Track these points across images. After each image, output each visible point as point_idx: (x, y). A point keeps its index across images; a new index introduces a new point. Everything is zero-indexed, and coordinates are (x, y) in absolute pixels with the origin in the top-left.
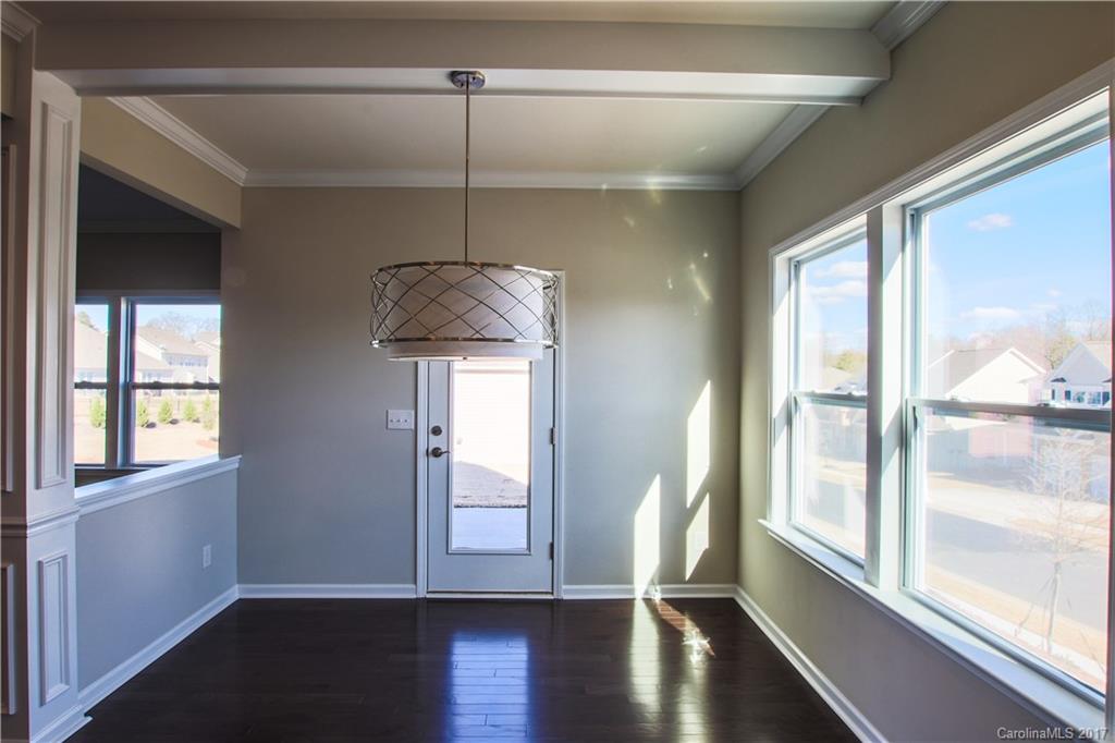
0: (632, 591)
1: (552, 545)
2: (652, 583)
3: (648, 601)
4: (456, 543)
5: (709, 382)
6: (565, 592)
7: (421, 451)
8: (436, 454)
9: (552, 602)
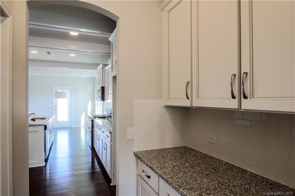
0: (81, 126)
1: (71, 121)
2: (84, 125)
3: (83, 127)
4: (58, 121)
5: (91, 101)
6: (73, 126)
7: (53, 109)
8: (55, 109)
9: (71, 128)
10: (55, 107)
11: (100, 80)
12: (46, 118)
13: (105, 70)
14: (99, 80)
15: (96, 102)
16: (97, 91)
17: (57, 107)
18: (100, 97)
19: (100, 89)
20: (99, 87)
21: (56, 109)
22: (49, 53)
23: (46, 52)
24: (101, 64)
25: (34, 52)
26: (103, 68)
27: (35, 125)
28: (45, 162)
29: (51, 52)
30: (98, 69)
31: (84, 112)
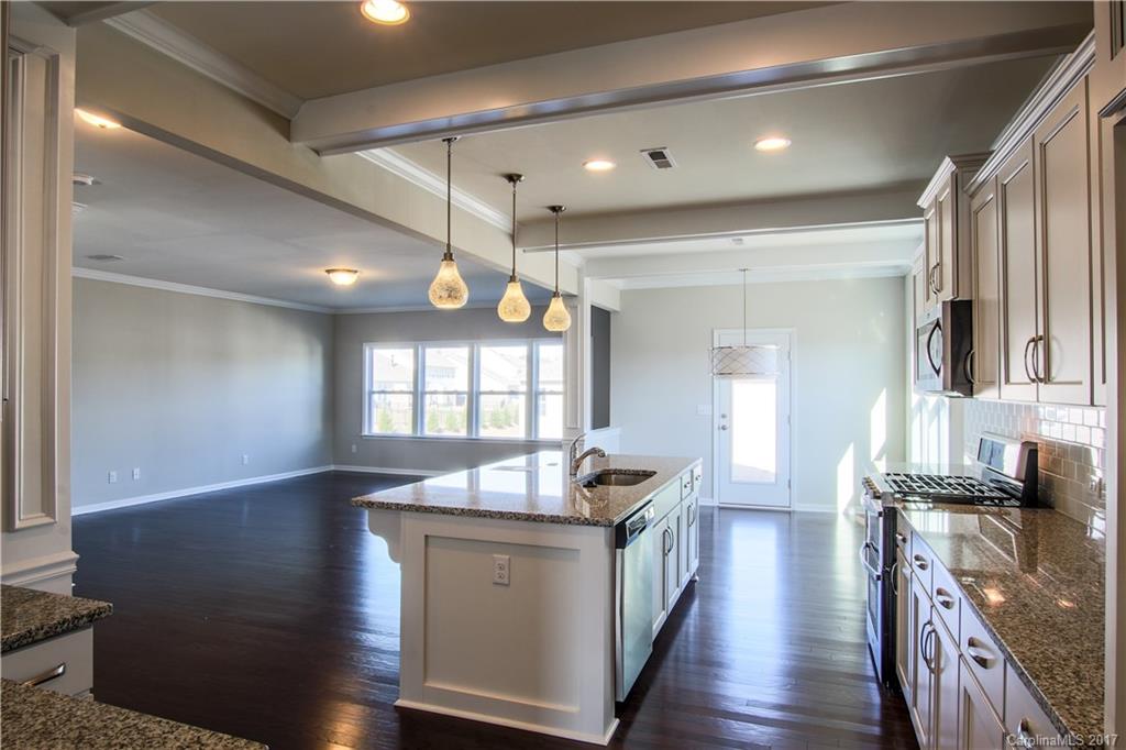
0: (836, 509)
1: (790, 482)
2: (849, 505)
3: (846, 514)
5: (885, 390)
6: (798, 507)
7: (716, 426)
8: (724, 429)
9: (789, 513)
10: (724, 416)
11: (939, 265)
12: (655, 473)
13: (972, 196)
14: (933, 263)
15: (914, 398)
16: (917, 333)
17: (731, 420)
18: (938, 372)
19: (940, 315)
20: (932, 310)
21: (728, 425)
22: (658, 156)
23: (645, 154)
24: (947, 159)
25: (599, 165)
26: (957, 183)
27: (566, 519)
28: (618, 720)
29: (665, 148)
30: (924, 201)
31: (852, 446)
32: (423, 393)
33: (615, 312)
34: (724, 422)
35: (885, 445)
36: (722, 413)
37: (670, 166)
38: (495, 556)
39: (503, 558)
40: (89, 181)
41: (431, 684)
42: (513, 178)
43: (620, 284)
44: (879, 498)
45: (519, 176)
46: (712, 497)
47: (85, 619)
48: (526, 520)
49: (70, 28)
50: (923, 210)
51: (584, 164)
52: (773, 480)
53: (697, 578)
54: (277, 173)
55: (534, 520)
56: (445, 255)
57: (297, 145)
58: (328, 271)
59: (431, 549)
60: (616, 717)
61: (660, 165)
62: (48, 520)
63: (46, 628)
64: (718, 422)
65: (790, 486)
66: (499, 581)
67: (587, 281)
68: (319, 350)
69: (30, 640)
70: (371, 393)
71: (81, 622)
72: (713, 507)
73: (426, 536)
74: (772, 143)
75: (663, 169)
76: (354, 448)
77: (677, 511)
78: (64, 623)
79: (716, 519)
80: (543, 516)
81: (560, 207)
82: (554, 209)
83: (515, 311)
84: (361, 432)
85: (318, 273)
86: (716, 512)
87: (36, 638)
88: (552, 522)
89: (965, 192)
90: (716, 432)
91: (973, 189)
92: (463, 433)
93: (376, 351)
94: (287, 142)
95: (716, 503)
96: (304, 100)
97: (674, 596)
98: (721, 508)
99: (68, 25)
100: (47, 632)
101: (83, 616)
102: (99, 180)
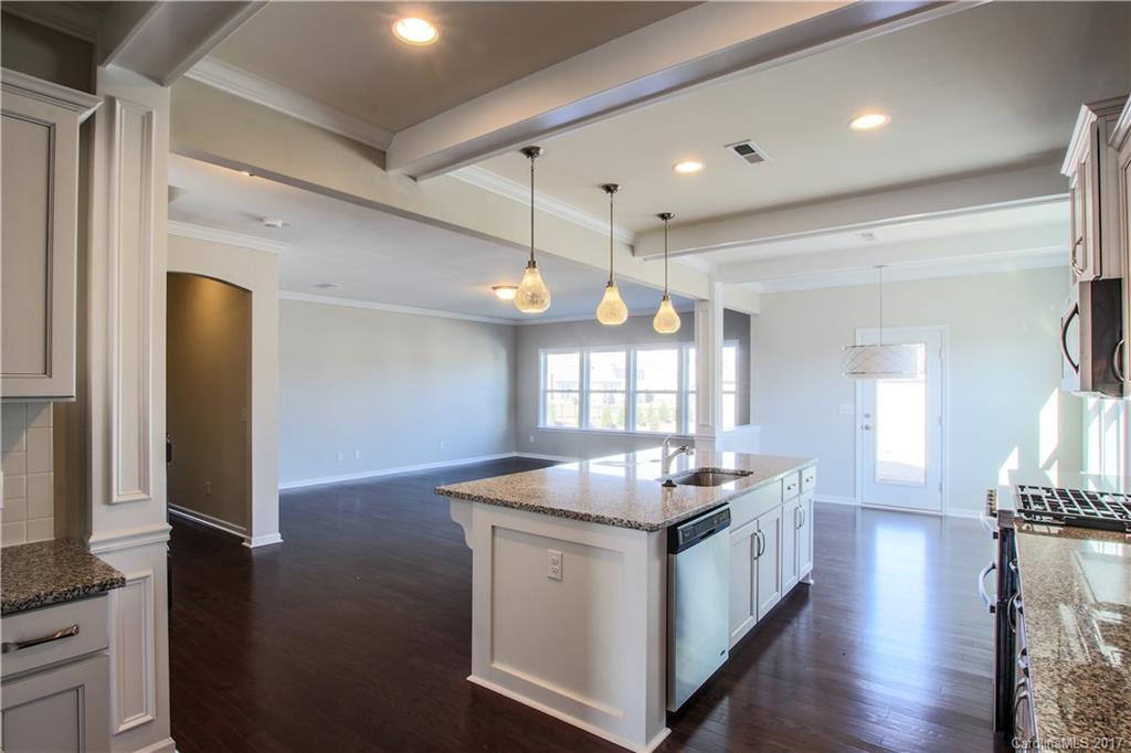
1: (941, 484)
6: (951, 512)
7: (859, 426)
8: (867, 428)
9: (941, 517)
10: (867, 416)
12: (752, 474)
13: (1119, 150)
14: (1078, 239)
18: (1077, 368)
19: (1078, 300)
21: (871, 425)
22: (744, 150)
23: (732, 149)
24: (1084, 108)
25: (689, 167)
26: (1099, 136)
27: (610, 520)
28: (669, 731)
29: (749, 140)
30: (1069, 167)
31: (1016, 450)
32: (589, 392)
33: (755, 315)
34: (867, 422)
35: (1056, 450)
36: (865, 412)
37: (762, 160)
38: (550, 551)
39: (555, 553)
40: (279, 224)
41: (497, 665)
42: (610, 188)
43: (758, 287)
44: (995, 515)
45: (616, 186)
46: (855, 496)
47: (96, 588)
48: (575, 518)
49: (163, 88)
50: (1068, 178)
51: (674, 166)
52: (922, 480)
53: (812, 582)
54: (370, 199)
55: (582, 519)
56: (529, 263)
57: (393, 173)
58: (495, 288)
59: (497, 540)
60: (667, 726)
61: (752, 160)
62: (144, 496)
63: (55, 594)
64: (860, 421)
65: (941, 489)
66: (554, 576)
67: (718, 286)
68: (503, 355)
69: (39, 603)
70: (546, 391)
71: (93, 591)
72: (855, 507)
73: (493, 527)
74: (870, 121)
75: (755, 164)
76: (532, 439)
77: (776, 514)
78: (74, 591)
79: (858, 520)
80: (590, 516)
81: (669, 214)
82: (663, 216)
83: (611, 314)
84: (537, 424)
85: (487, 290)
86: (859, 512)
87: (45, 602)
88: (598, 522)
89: (1111, 145)
90: (859, 431)
91: (1119, 139)
92: (621, 428)
93: (549, 356)
94: (383, 172)
95: (858, 502)
96: (395, 133)
97: (769, 600)
98: (863, 508)
99: (162, 85)
100: (56, 597)
101: (94, 586)
102: (288, 222)
